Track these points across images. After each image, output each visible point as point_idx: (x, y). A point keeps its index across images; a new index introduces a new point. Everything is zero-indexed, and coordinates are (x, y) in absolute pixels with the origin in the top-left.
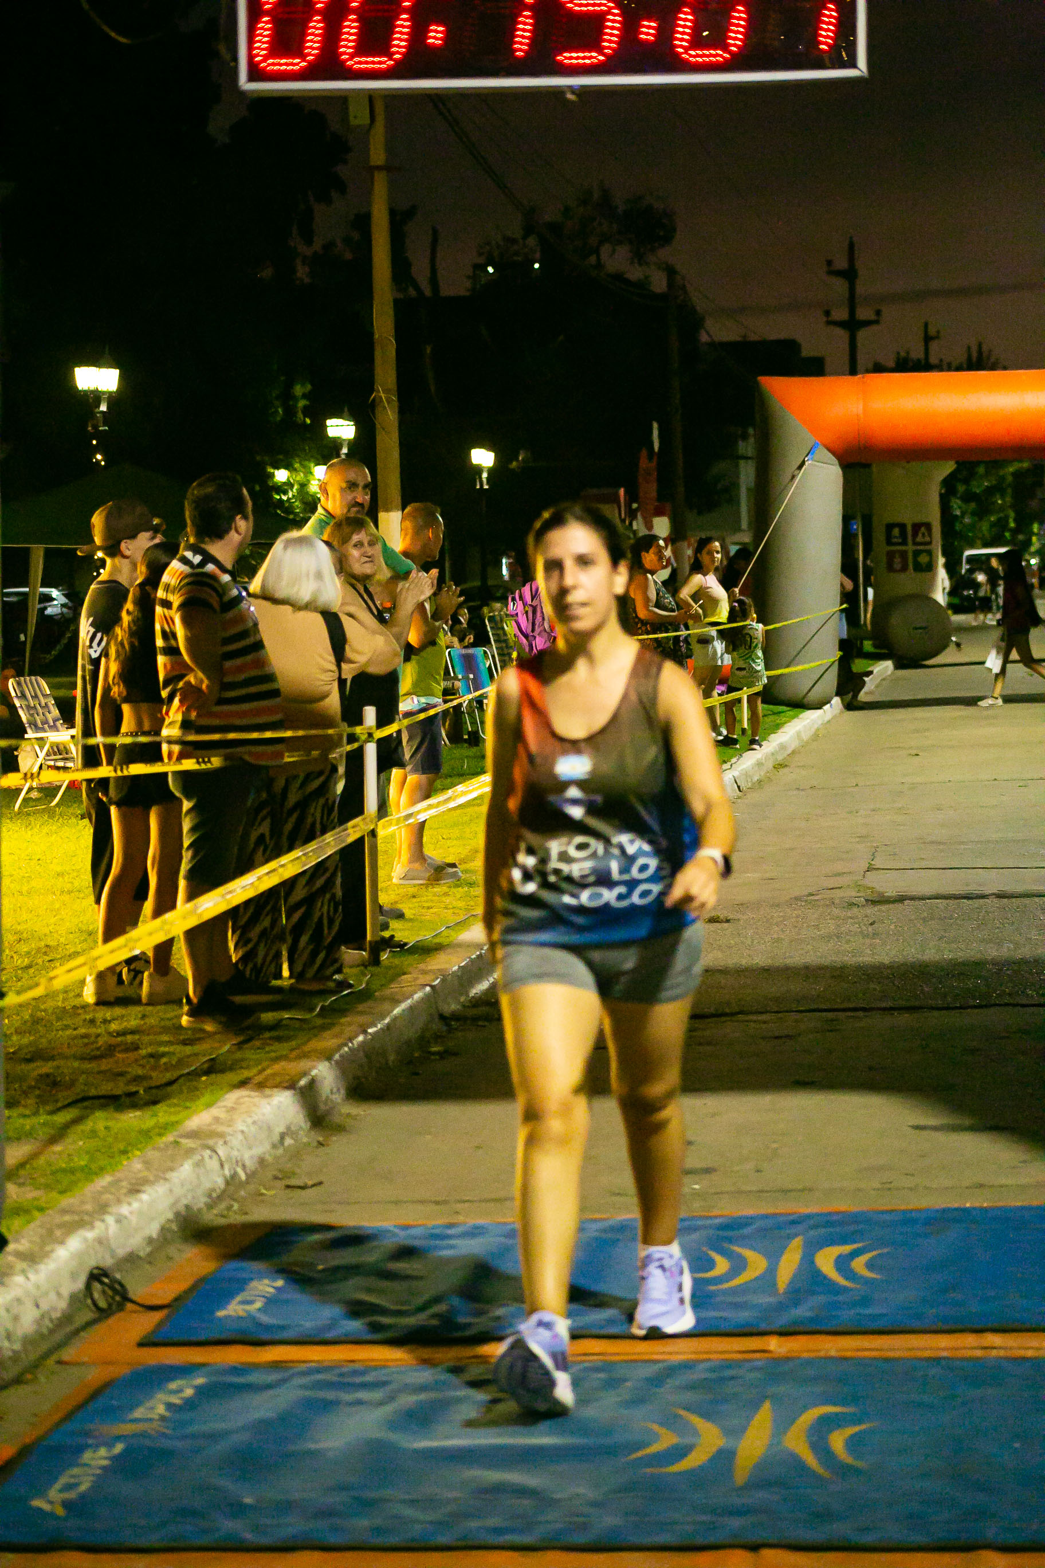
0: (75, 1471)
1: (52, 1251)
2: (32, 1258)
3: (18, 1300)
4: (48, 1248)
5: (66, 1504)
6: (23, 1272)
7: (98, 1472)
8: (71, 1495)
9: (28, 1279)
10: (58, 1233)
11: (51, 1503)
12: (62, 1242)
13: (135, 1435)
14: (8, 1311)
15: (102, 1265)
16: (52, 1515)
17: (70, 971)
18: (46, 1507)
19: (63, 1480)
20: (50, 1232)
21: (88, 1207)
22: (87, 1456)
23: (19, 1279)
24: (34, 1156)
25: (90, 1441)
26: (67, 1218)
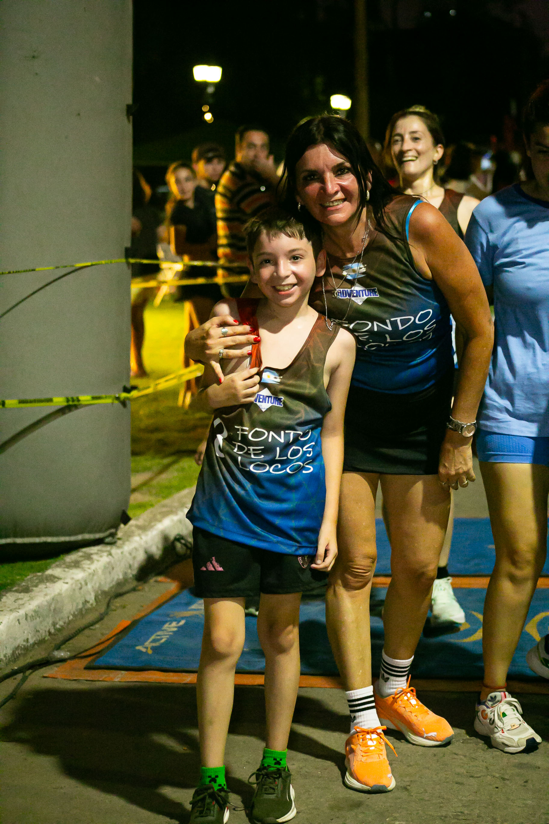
0: (159, 633)
1: (155, 525)
2: (144, 528)
3: (136, 549)
4: (153, 524)
5: (153, 648)
6: (139, 535)
7: (171, 633)
8: (157, 644)
9: (141, 538)
10: (159, 516)
11: (147, 648)
12: (160, 521)
13: (191, 617)
14: (130, 554)
15: (181, 533)
16: (146, 653)
17: (167, 381)
18: (144, 650)
19: (153, 637)
20: (155, 516)
21: (176, 504)
22: (166, 626)
23: (137, 538)
24: (151, 479)
25: (169, 619)
26: (164, 509)
